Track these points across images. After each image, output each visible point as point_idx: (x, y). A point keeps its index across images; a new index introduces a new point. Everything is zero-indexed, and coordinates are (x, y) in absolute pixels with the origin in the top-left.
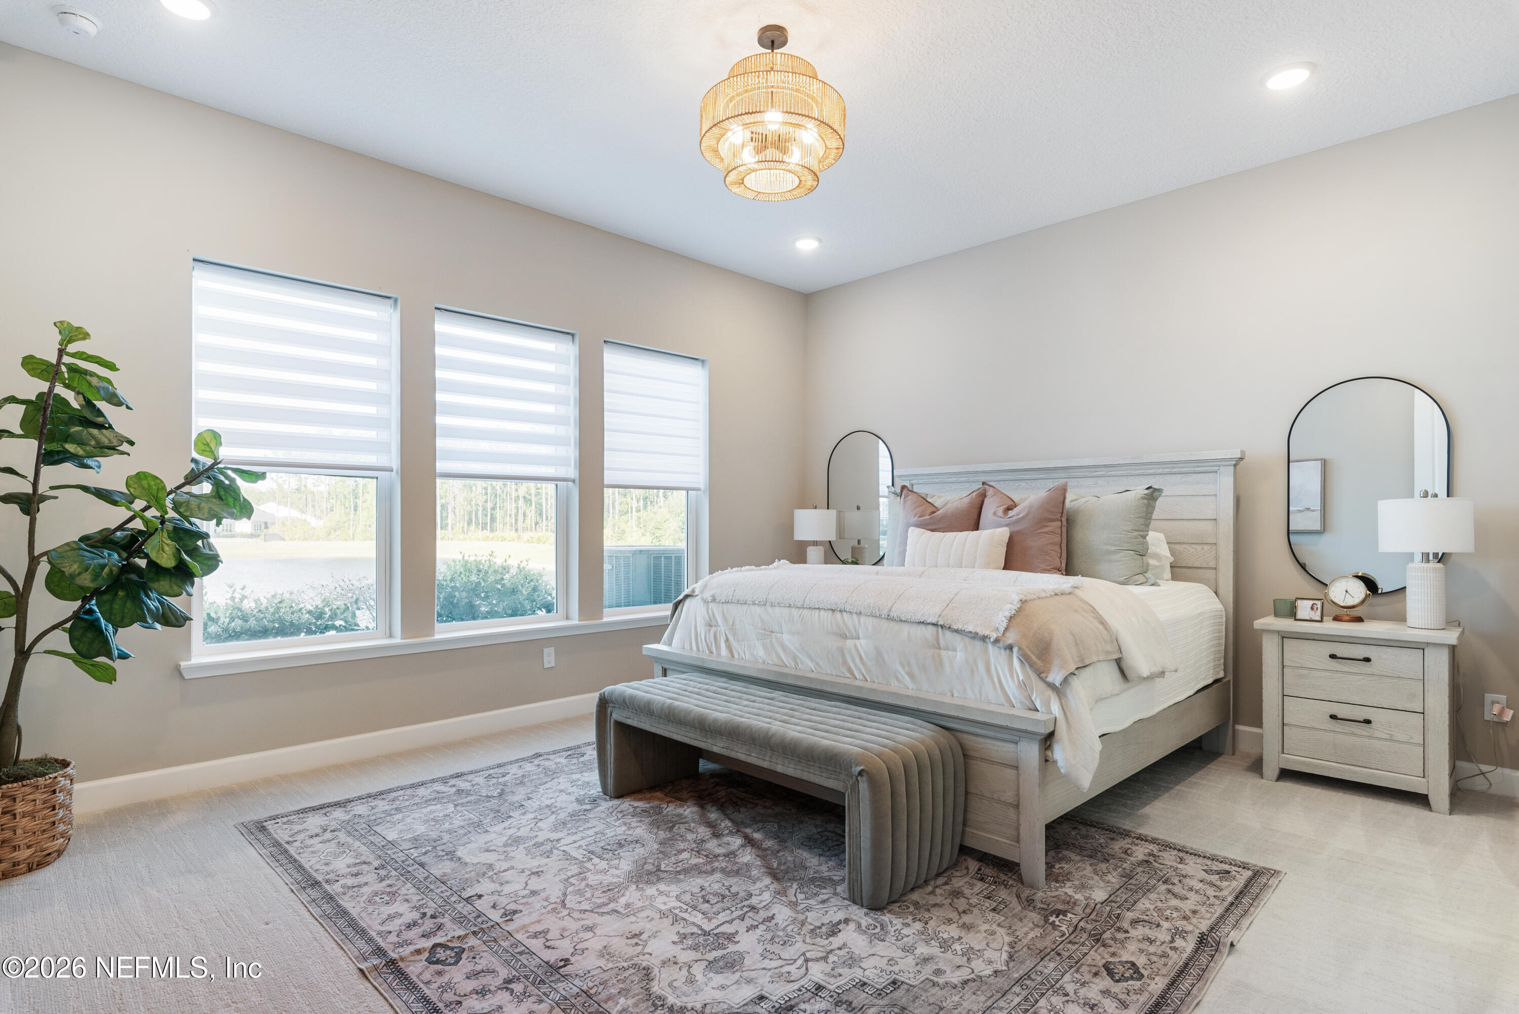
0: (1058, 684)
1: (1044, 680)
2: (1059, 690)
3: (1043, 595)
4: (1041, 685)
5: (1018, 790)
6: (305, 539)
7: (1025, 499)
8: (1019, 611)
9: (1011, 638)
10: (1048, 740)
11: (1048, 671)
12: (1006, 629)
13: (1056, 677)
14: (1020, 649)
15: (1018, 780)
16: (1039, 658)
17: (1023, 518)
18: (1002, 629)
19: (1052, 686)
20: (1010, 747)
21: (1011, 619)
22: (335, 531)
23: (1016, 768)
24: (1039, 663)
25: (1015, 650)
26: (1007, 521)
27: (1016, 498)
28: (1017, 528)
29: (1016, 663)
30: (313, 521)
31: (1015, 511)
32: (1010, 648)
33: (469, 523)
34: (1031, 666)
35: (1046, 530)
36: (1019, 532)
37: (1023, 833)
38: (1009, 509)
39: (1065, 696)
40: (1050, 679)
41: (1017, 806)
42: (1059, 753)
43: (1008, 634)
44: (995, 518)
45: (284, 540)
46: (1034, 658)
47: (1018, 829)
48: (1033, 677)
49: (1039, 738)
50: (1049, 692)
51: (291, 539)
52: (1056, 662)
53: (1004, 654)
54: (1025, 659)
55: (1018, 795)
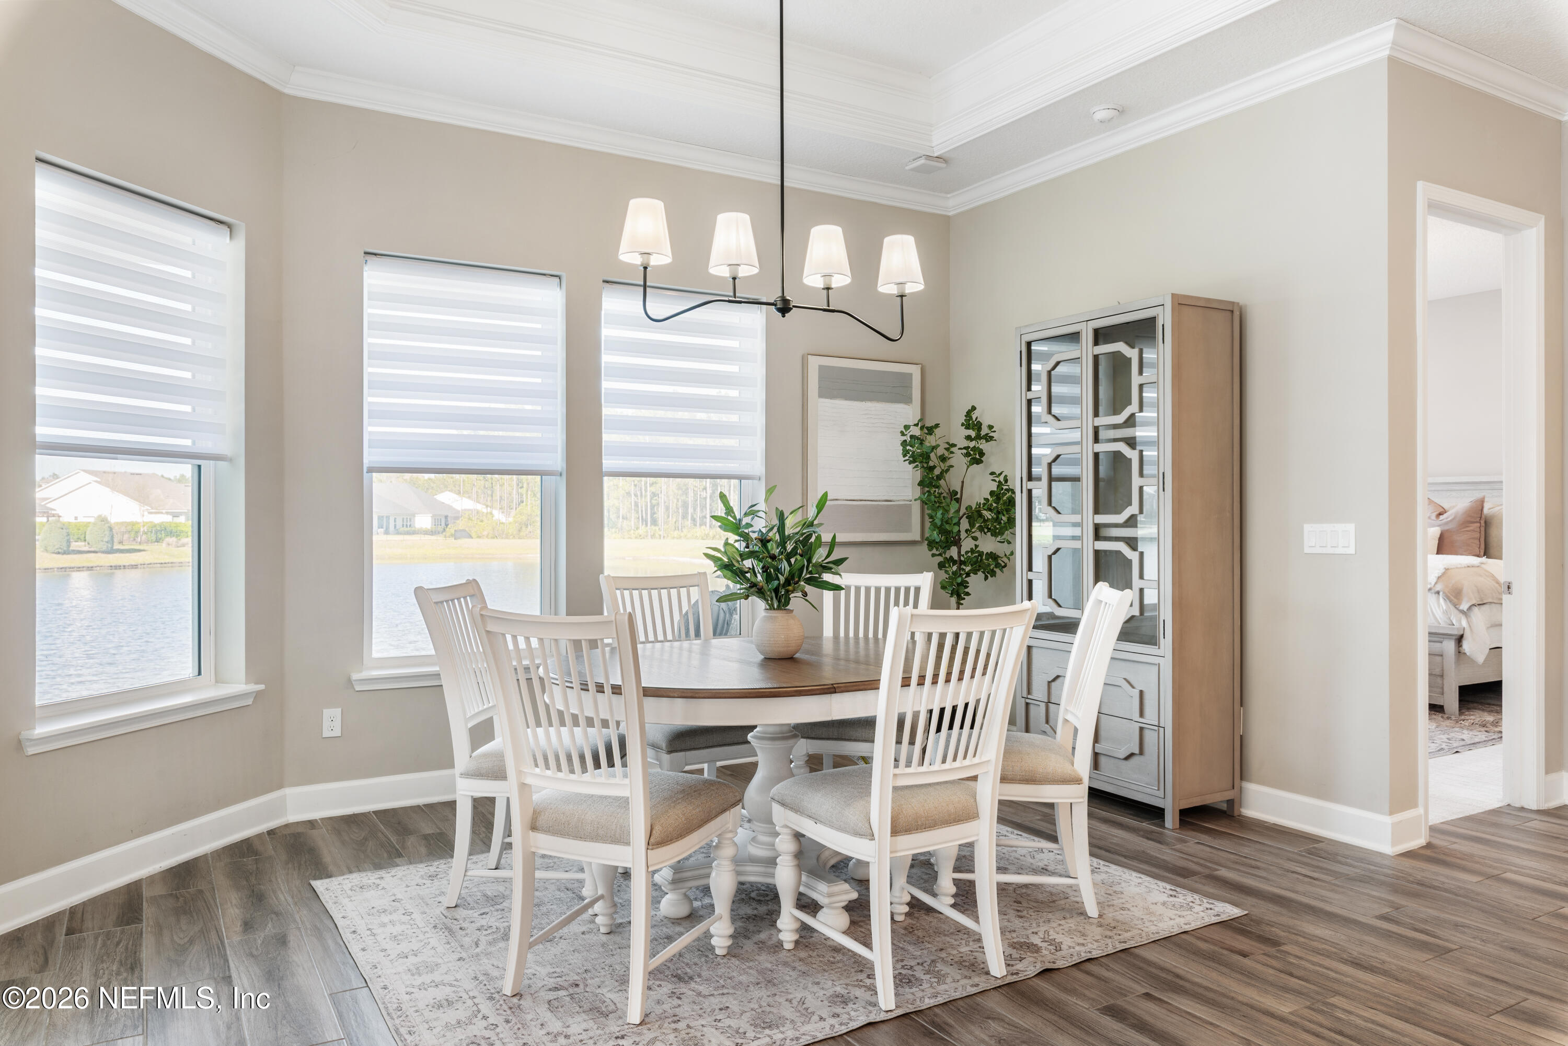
0: (1465, 610)
1: (1457, 609)
2: (1465, 613)
3: (1459, 566)
4: (1456, 611)
5: (1443, 667)
6: (495, 537)
7: (1454, 507)
8: (1444, 574)
9: (1438, 587)
10: (1460, 639)
11: (1460, 604)
12: (1436, 583)
13: (1464, 606)
14: (1444, 593)
15: (1443, 662)
16: (1455, 597)
17: (1451, 521)
18: (1433, 583)
19: (1462, 612)
20: (1438, 645)
21: (1439, 578)
22: (527, 526)
23: (1442, 655)
24: (1455, 600)
25: (1441, 593)
26: (1439, 522)
27: (1446, 506)
28: (1446, 528)
29: (1441, 600)
30: (498, 515)
31: (1445, 515)
32: (1438, 593)
33: (684, 517)
34: (1450, 602)
35: (1468, 529)
36: (1447, 531)
37: (1445, 689)
38: (1440, 514)
39: (1470, 616)
40: (1461, 608)
41: (1442, 676)
42: (1466, 646)
43: (1437, 586)
44: (1430, 521)
45: (471, 537)
46: (1452, 598)
47: (1442, 688)
48: (1452, 607)
49: (1454, 637)
50: (1461, 615)
51: (479, 537)
52: (1465, 599)
53: (1435, 596)
54: (1447, 598)
55: (1443, 670)
